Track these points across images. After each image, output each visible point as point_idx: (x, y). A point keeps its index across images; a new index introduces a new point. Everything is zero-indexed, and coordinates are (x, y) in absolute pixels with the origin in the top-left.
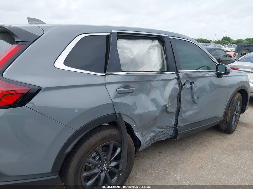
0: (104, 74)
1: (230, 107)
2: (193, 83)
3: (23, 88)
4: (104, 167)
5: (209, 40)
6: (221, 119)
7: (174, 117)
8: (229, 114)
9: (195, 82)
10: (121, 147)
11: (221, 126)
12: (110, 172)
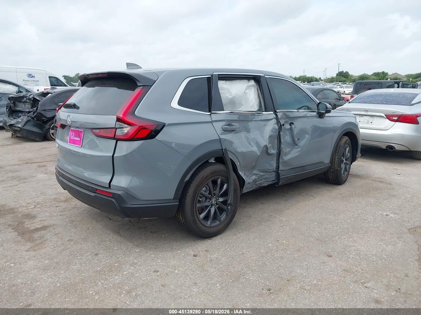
0: (209, 113)
1: (337, 152)
2: (293, 124)
3: (150, 124)
4: (214, 202)
5: (317, 77)
6: (327, 165)
7: (275, 159)
8: (336, 160)
9: (294, 123)
10: (228, 183)
11: (329, 176)
12: (218, 208)
